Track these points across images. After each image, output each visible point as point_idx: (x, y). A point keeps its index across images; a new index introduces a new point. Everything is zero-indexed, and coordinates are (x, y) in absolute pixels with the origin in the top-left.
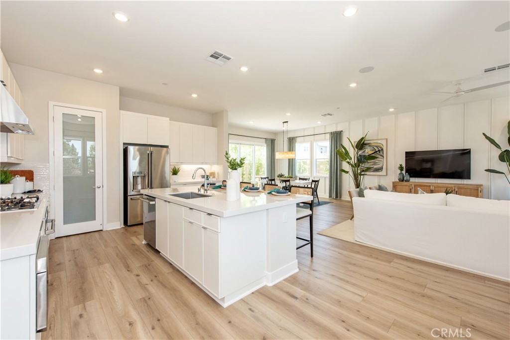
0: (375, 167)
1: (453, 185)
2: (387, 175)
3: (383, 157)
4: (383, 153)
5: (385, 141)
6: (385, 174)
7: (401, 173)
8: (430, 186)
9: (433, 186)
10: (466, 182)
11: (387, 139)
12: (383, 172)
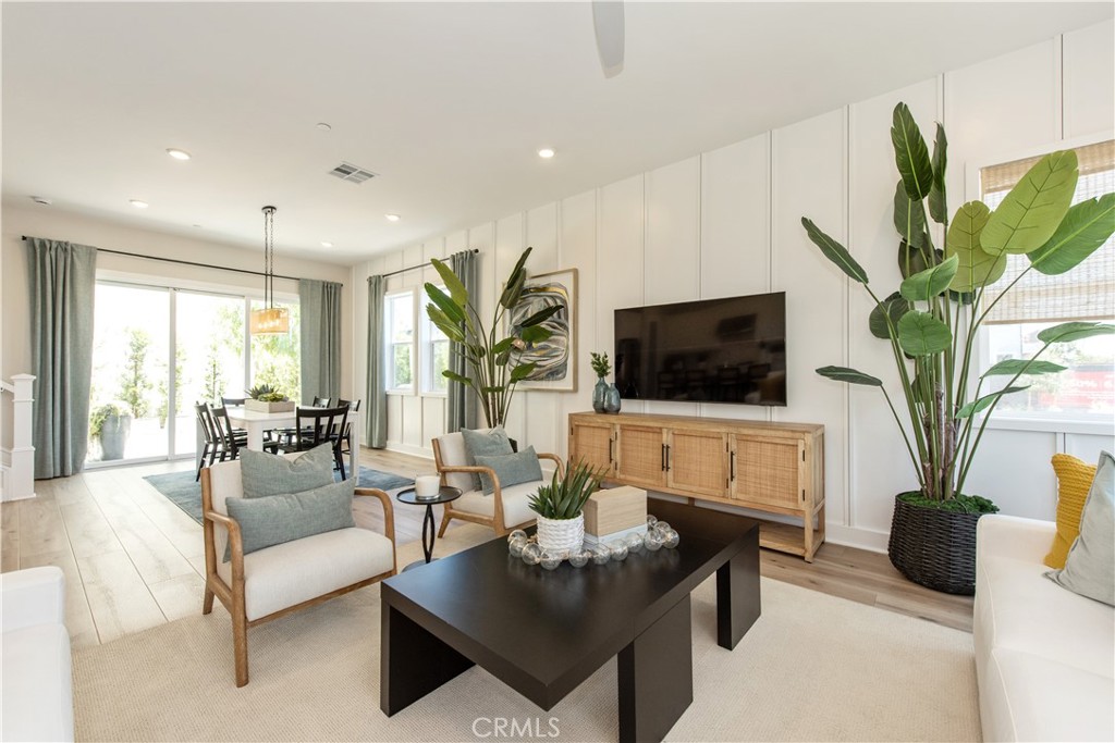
0: (550, 363)
1: (723, 430)
2: (576, 390)
3: (566, 328)
4: (567, 319)
5: (570, 276)
6: (571, 388)
7: (602, 383)
8: (659, 431)
9: (669, 429)
10: (775, 414)
11: (576, 272)
12: (566, 383)
